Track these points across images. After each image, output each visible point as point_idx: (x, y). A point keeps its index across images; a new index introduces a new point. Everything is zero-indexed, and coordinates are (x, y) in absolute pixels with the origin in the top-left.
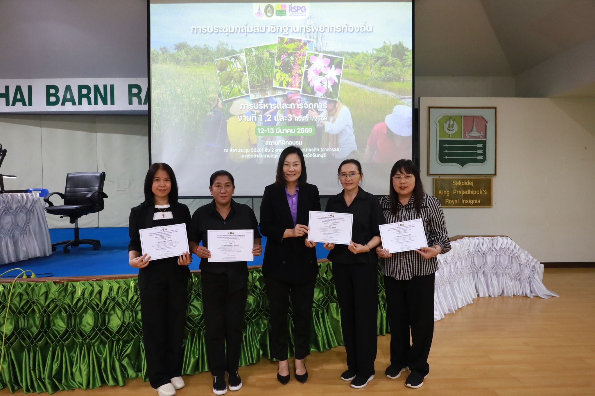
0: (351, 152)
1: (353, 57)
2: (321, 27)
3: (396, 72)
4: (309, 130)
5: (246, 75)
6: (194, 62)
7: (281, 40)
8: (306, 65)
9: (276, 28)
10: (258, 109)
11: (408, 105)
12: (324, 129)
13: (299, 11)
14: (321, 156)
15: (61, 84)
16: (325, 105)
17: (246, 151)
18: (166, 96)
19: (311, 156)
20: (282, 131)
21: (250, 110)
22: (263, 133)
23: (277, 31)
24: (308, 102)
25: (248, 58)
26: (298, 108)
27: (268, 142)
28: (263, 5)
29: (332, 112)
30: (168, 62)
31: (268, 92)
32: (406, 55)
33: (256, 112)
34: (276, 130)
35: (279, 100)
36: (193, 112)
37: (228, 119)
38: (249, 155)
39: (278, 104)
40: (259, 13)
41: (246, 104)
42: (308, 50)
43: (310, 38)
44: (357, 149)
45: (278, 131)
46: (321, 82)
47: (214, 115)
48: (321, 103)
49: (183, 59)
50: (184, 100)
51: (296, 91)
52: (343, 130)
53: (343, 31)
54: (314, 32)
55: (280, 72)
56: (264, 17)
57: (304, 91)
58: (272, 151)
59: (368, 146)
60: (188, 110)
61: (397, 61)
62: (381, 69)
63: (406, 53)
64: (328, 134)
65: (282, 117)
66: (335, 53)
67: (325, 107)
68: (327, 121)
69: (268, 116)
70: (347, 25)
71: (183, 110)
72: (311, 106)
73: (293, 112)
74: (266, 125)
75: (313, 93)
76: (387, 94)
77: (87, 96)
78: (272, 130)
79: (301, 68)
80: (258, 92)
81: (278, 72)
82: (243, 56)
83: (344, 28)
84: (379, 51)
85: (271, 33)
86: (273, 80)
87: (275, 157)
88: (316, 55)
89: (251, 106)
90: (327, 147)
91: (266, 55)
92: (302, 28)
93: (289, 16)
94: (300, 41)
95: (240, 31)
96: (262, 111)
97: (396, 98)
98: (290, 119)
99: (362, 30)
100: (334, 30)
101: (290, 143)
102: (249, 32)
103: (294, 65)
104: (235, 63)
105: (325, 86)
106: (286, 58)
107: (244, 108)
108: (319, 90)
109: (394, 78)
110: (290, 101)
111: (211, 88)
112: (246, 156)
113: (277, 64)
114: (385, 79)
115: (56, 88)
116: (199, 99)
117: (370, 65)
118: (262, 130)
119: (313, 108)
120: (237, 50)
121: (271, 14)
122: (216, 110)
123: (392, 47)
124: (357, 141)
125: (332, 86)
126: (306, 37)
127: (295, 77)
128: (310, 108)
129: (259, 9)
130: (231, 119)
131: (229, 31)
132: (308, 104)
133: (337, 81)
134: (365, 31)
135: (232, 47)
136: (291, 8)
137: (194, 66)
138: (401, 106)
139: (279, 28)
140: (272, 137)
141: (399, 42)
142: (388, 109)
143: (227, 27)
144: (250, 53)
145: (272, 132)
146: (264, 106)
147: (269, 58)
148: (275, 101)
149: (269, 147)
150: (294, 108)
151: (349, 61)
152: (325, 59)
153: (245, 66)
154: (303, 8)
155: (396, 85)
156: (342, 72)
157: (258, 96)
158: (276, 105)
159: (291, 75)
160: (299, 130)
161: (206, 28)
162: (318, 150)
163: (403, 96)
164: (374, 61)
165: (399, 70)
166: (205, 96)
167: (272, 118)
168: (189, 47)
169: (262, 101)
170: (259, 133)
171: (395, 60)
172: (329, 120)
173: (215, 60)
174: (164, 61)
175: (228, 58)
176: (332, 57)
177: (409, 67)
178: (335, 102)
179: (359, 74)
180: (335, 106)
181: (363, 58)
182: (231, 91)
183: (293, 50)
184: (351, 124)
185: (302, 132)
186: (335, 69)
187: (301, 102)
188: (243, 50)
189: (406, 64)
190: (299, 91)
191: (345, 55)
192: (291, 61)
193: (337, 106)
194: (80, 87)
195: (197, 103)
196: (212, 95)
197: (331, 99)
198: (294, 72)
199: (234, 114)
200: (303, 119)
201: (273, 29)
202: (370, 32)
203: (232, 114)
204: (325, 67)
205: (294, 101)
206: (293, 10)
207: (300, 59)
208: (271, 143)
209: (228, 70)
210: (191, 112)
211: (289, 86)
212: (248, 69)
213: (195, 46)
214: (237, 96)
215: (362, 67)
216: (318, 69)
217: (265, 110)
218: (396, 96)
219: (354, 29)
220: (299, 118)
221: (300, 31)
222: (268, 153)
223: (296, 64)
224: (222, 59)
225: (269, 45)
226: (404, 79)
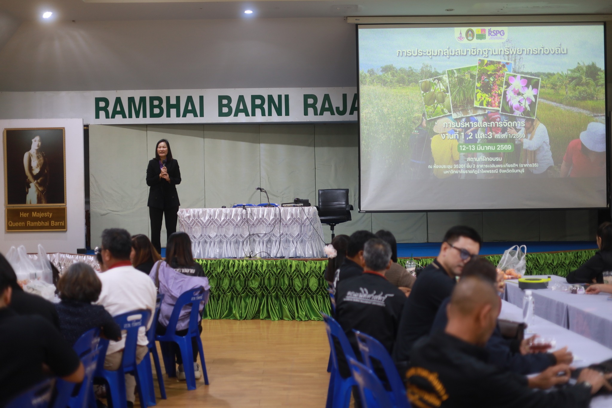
0: (548, 167)
1: (549, 78)
2: (519, 50)
3: (590, 91)
4: (508, 147)
5: (449, 95)
6: (400, 84)
7: (481, 62)
8: (505, 85)
9: (476, 51)
10: (460, 127)
11: (601, 123)
12: (523, 146)
13: (498, 34)
14: (519, 171)
15: (234, 94)
16: (523, 123)
17: (449, 167)
18: (374, 116)
19: (510, 171)
20: (483, 148)
21: (452, 128)
22: (465, 150)
23: (478, 54)
24: (507, 121)
25: (450, 79)
26: (498, 126)
27: (469, 158)
28: (464, 30)
29: (530, 129)
30: (375, 83)
31: (470, 111)
32: (598, 75)
33: (458, 131)
34: (478, 147)
35: (480, 119)
36: (399, 130)
37: (432, 137)
38: (452, 171)
39: (479, 123)
40: (461, 37)
41: (449, 123)
42: (507, 72)
43: (508, 60)
44: (553, 165)
45: (479, 148)
46: (519, 102)
47: (419, 134)
48: (519, 121)
49: (389, 80)
50: (390, 119)
51: (496, 110)
52: (540, 147)
53: (539, 53)
54: (512, 55)
55: (481, 92)
56: (465, 41)
57: (503, 110)
58: (474, 167)
59: (564, 161)
60: (394, 128)
61: (591, 81)
62: (575, 88)
63: (599, 73)
64: (526, 150)
65: (482, 135)
66: (531, 74)
67: (523, 125)
68: (525, 138)
69: (469, 134)
70: (542, 47)
71: (390, 128)
72: (510, 124)
73: (493, 129)
74: (468, 142)
75: (512, 111)
76: (582, 112)
77: (261, 107)
78: (473, 147)
79: (500, 89)
80: (460, 112)
81: (478, 92)
82: (445, 78)
83: (541, 50)
84: (573, 71)
85: (472, 56)
86: (474, 100)
87: (476, 172)
88: (514, 76)
89: (454, 124)
90: (525, 163)
91: (467, 77)
92: (501, 51)
93: (488, 40)
94: (499, 63)
95: (442, 54)
96: (464, 130)
97: (590, 116)
98: (490, 136)
99: (557, 52)
100: (531, 53)
101: (490, 160)
102: (451, 55)
103: (493, 85)
104: (438, 84)
105: (523, 105)
106: (486, 79)
107: (447, 127)
108: (518, 109)
109: (588, 96)
110: (490, 120)
111: (416, 108)
112: (449, 172)
113: (478, 85)
114: (580, 97)
115: (229, 99)
116: (405, 118)
117: (565, 85)
118: (464, 147)
119: (511, 126)
120: (440, 72)
121: (472, 38)
122: (421, 128)
123: (586, 67)
124: (553, 157)
125: (529, 105)
126: (505, 59)
127: (495, 97)
128: (510, 126)
129: (461, 34)
130: (434, 137)
131: (433, 54)
132: (507, 122)
133: (534, 100)
134: (560, 53)
135: (435, 69)
136: (490, 32)
137: (400, 88)
138: (595, 123)
139: (480, 51)
140: (474, 154)
141: (592, 63)
142: (583, 127)
143: (430, 50)
144: (452, 75)
145: (473, 149)
146: (466, 125)
147: (470, 79)
148: (476, 119)
149: (470, 163)
150: (494, 126)
151: (545, 81)
152: (523, 79)
153: (448, 87)
154: (502, 32)
155: (590, 103)
156: (539, 92)
157: (460, 115)
158: (477, 123)
159: (491, 95)
160: (499, 146)
161: (411, 51)
162: (517, 165)
163: (596, 113)
164: (568, 81)
165: (592, 89)
166: (410, 115)
167: (474, 136)
168: (395, 70)
169: (464, 120)
170: (461, 150)
171: (589, 79)
172: (527, 137)
173: (420, 81)
174: (372, 82)
175: (431, 80)
176: (529, 77)
177: (602, 86)
178: (533, 120)
179: (555, 94)
180: (532, 124)
181: (558, 78)
182: (434, 111)
183: (493, 72)
184: (548, 141)
185: (501, 149)
186: (532, 90)
187: (500, 121)
188: (446, 71)
189: (599, 83)
190: (499, 111)
191: (542, 76)
192: (490, 81)
193: (534, 124)
194: (254, 98)
195: (402, 122)
196: (416, 115)
197: (528, 117)
198: (494, 92)
199: (438, 132)
200: (502, 136)
201: (474, 52)
202: (565, 54)
203: (436, 132)
204: (522, 87)
205: (494, 120)
206: (492, 34)
207: (499, 80)
208: (472, 160)
209: (432, 90)
210: (397, 131)
211: (489, 106)
212: (450, 89)
213: (401, 69)
214: (440, 115)
215: (557, 87)
216: (516, 89)
217: (467, 129)
218: (589, 114)
219: (550, 51)
220: (498, 136)
221: (499, 53)
222: (470, 169)
223: (496, 85)
224: (426, 80)
225: (470, 67)
226: (597, 98)
